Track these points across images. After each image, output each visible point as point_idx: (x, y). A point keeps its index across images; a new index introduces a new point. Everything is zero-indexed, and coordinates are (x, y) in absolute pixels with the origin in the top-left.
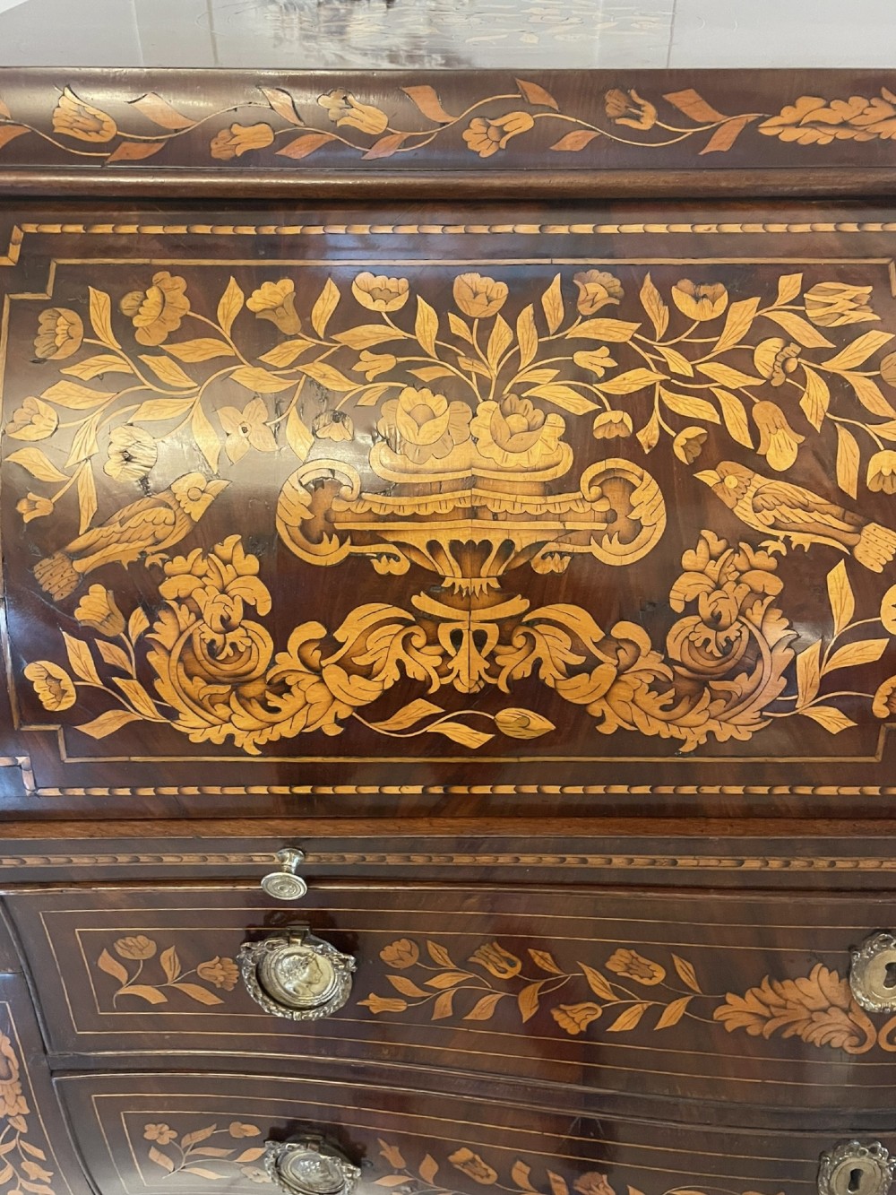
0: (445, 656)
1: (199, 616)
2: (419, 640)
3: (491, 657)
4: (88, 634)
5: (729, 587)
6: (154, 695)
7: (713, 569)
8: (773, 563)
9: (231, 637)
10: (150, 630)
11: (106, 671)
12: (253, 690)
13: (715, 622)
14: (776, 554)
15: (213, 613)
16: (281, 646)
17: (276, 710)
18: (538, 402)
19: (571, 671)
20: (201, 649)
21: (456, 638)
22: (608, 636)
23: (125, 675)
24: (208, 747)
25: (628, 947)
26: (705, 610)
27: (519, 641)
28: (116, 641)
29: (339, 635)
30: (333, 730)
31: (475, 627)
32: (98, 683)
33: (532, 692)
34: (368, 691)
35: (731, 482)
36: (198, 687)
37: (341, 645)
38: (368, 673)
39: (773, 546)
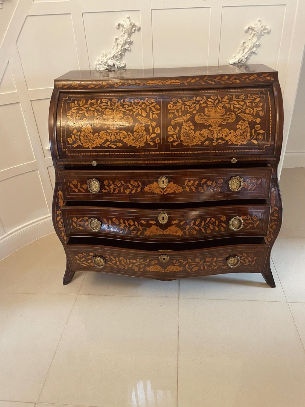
0: (111, 137)
1: (85, 132)
2: (108, 135)
3: (115, 137)
4: (74, 135)
5: (140, 128)
6: (81, 142)
7: (138, 126)
8: (144, 126)
9: (89, 135)
10: (80, 134)
11: (76, 139)
12: (91, 141)
13: (138, 132)
14: (144, 125)
15: (87, 132)
16: (94, 136)
17: (93, 143)
18: (120, 110)
19: (124, 138)
20: (85, 136)
21: (112, 134)
22: (127, 134)
23: (78, 139)
24: (86, 148)
25: (133, 180)
26: (137, 131)
27: (118, 135)
28: (77, 135)
29: (100, 134)
30: (99, 146)
31: (114, 133)
32: (75, 140)
33: (120, 141)
34: (103, 141)
35: (139, 118)
36: (85, 140)
37: (100, 136)
38: (103, 139)
39: (144, 124)
